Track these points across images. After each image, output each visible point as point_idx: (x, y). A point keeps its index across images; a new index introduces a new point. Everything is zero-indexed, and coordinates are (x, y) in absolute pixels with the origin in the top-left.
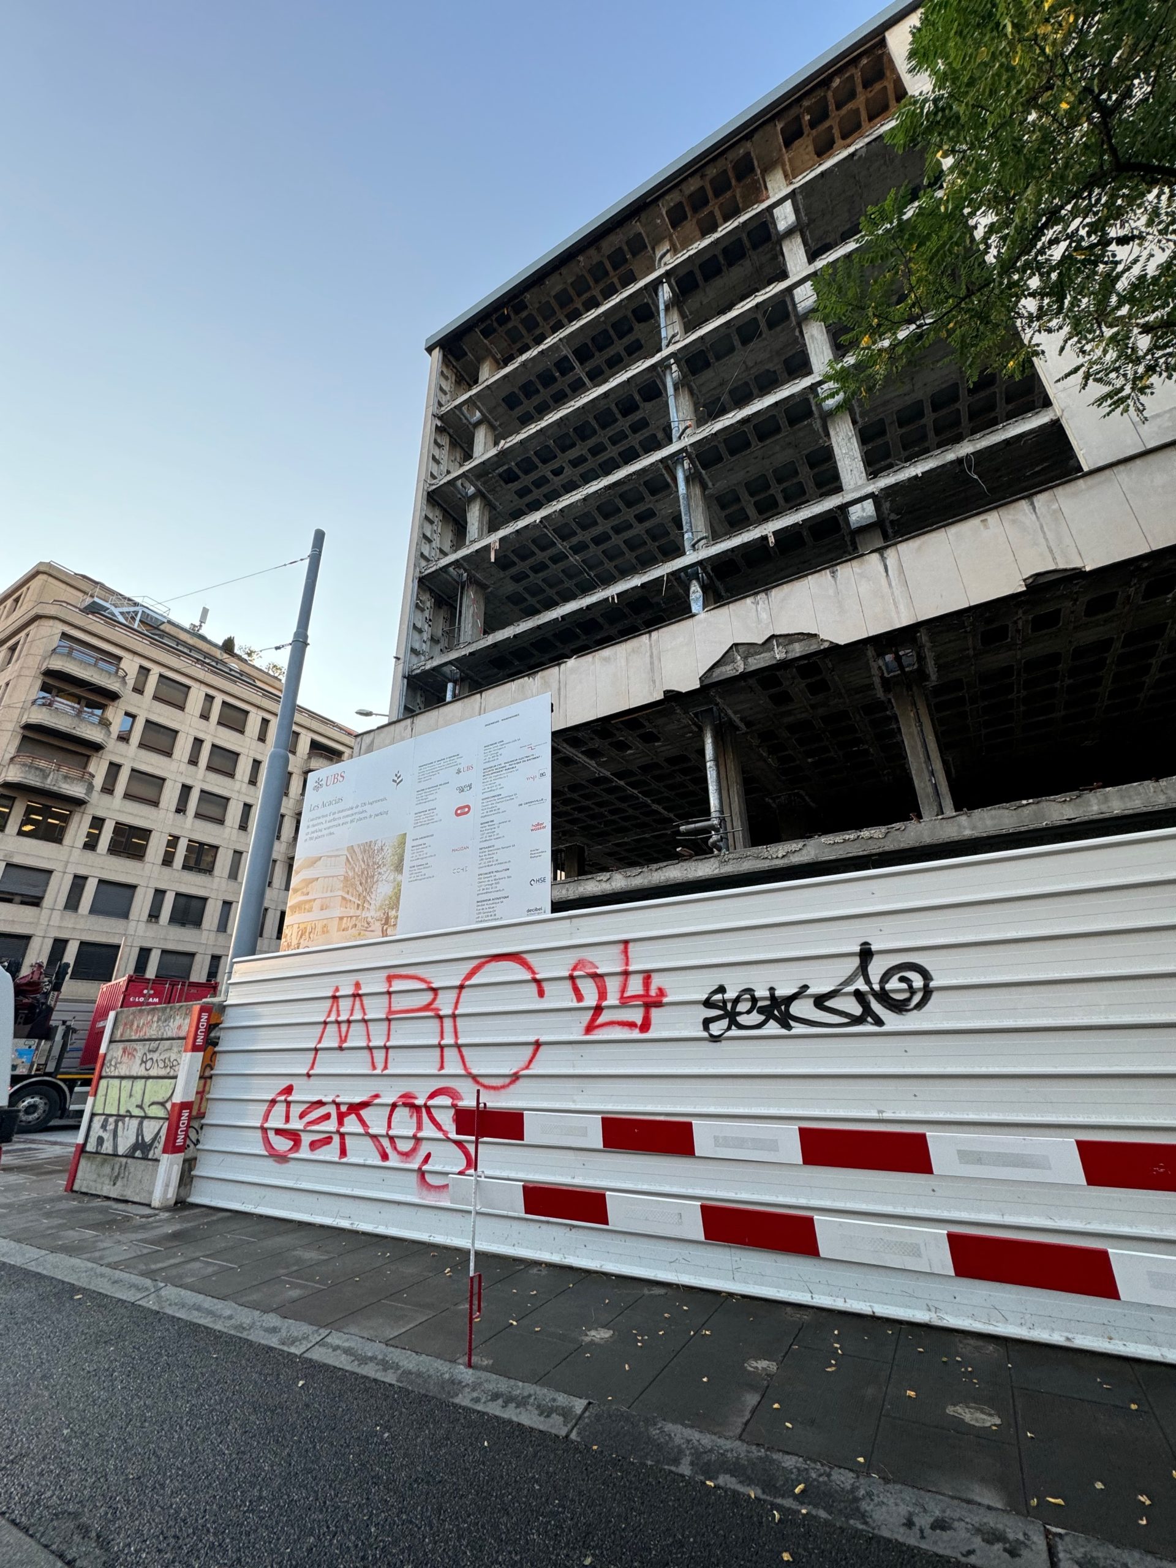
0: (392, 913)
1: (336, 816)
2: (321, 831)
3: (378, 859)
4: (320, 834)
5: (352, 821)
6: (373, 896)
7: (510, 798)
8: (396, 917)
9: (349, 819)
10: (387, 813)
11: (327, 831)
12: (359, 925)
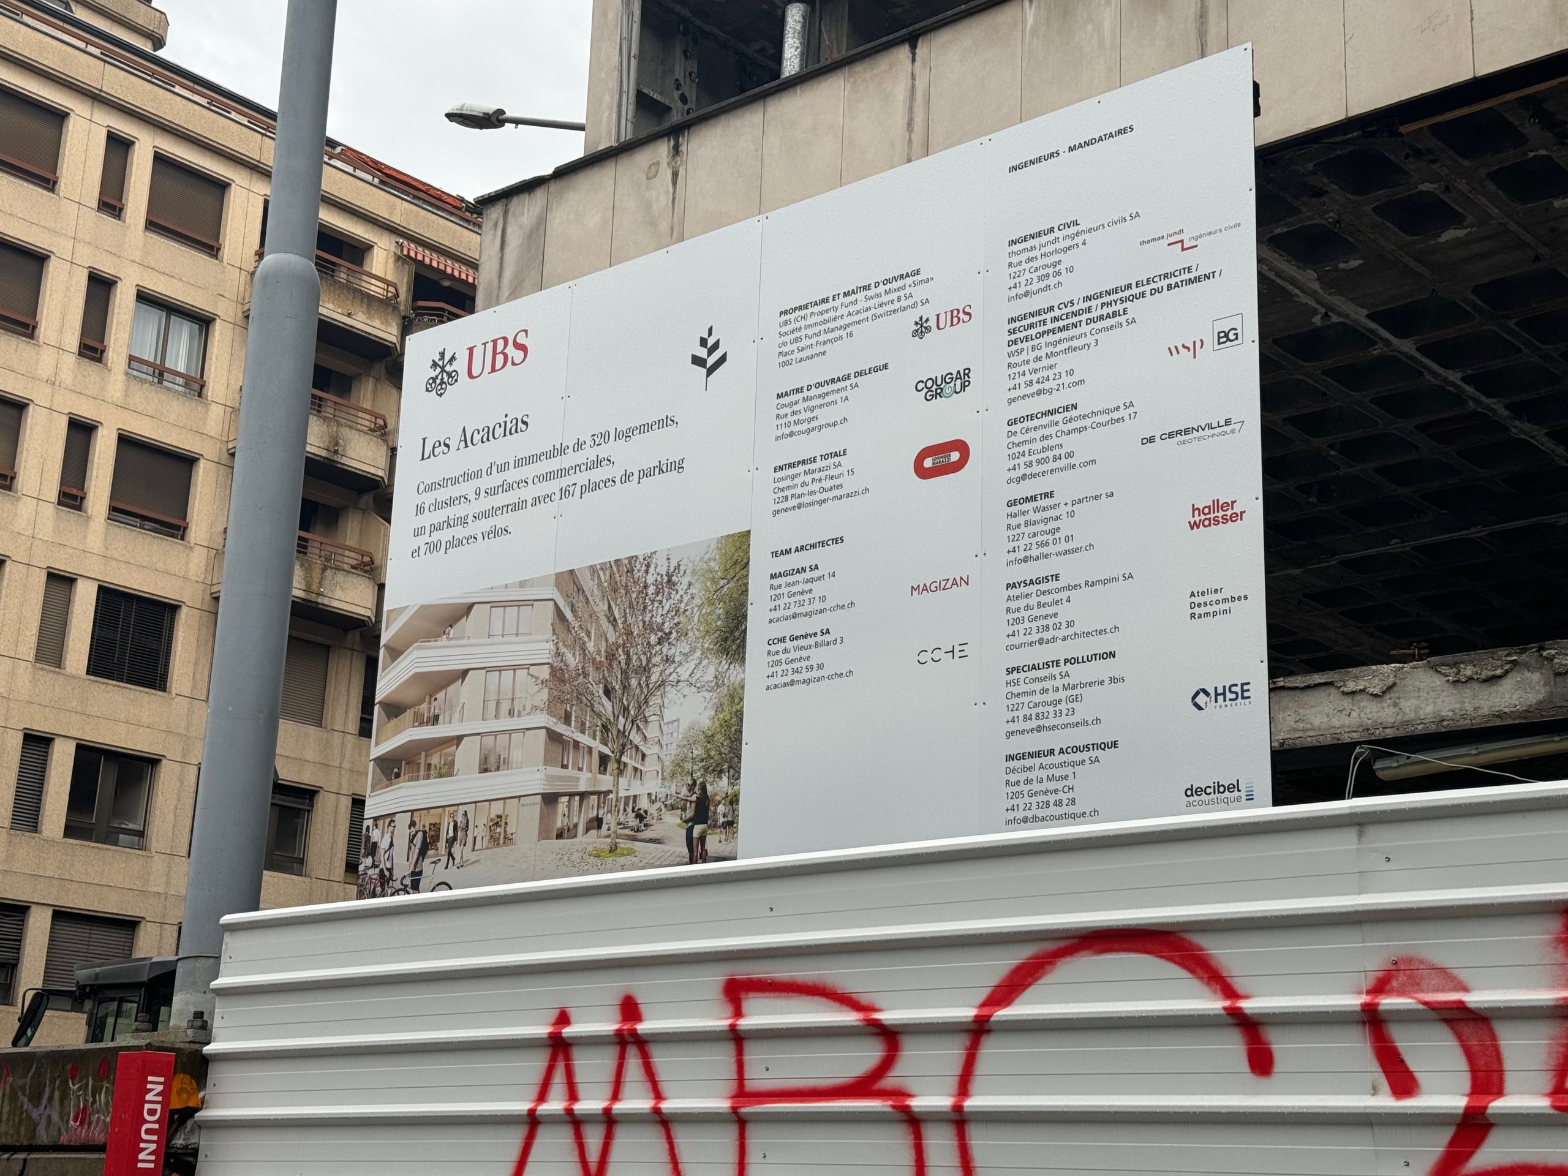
0: (719, 787)
1: (512, 475)
2: (463, 521)
3: (658, 614)
4: (459, 532)
5: (565, 493)
6: (651, 731)
7: (1112, 416)
8: (733, 800)
9: (553, 486)
10: (679, 466)
11: (486, 525)
12: (609, 819)
